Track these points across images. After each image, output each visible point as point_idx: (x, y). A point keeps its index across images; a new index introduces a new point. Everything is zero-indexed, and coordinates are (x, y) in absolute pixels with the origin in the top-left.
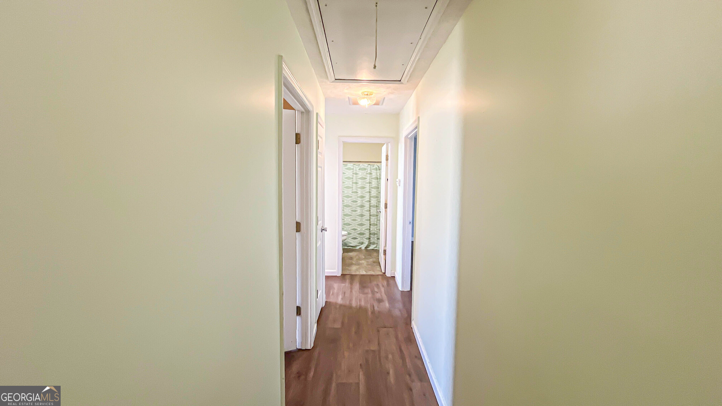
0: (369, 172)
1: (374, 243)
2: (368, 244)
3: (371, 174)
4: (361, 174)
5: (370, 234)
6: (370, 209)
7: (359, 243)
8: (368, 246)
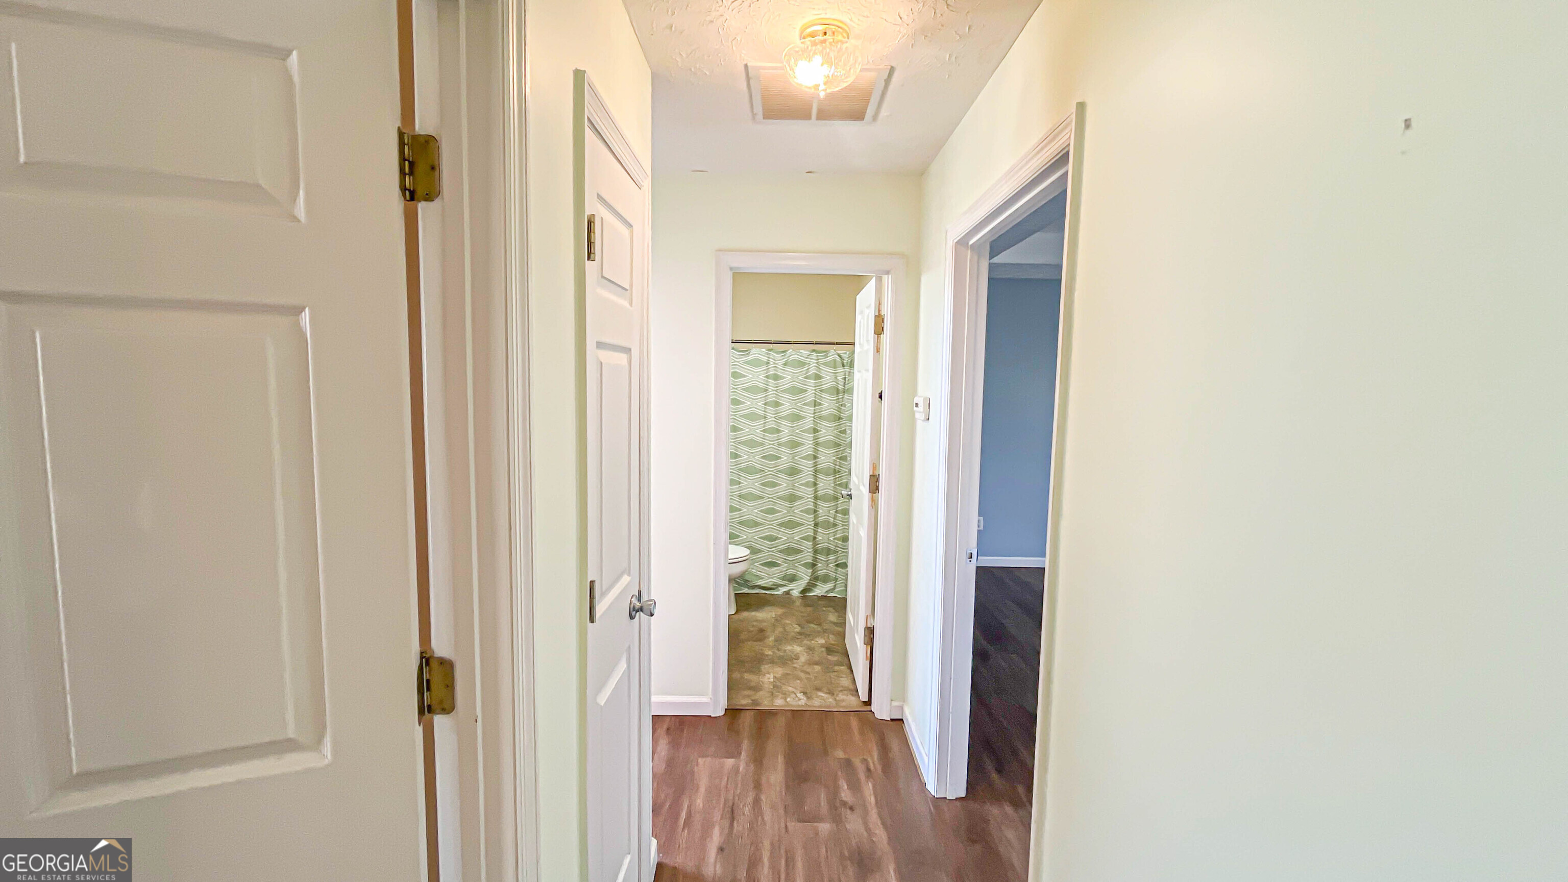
0: (813, 371)
1: (826, 579)
2: (810, 580)
3: (818, 377)
4: (789, 377)
5: (816, 552)
6: (816, 480)
7: (783, 579)
8: (808, 586)
